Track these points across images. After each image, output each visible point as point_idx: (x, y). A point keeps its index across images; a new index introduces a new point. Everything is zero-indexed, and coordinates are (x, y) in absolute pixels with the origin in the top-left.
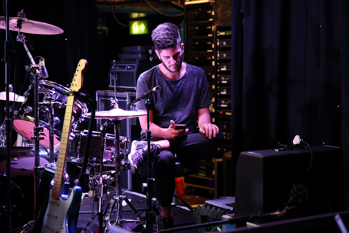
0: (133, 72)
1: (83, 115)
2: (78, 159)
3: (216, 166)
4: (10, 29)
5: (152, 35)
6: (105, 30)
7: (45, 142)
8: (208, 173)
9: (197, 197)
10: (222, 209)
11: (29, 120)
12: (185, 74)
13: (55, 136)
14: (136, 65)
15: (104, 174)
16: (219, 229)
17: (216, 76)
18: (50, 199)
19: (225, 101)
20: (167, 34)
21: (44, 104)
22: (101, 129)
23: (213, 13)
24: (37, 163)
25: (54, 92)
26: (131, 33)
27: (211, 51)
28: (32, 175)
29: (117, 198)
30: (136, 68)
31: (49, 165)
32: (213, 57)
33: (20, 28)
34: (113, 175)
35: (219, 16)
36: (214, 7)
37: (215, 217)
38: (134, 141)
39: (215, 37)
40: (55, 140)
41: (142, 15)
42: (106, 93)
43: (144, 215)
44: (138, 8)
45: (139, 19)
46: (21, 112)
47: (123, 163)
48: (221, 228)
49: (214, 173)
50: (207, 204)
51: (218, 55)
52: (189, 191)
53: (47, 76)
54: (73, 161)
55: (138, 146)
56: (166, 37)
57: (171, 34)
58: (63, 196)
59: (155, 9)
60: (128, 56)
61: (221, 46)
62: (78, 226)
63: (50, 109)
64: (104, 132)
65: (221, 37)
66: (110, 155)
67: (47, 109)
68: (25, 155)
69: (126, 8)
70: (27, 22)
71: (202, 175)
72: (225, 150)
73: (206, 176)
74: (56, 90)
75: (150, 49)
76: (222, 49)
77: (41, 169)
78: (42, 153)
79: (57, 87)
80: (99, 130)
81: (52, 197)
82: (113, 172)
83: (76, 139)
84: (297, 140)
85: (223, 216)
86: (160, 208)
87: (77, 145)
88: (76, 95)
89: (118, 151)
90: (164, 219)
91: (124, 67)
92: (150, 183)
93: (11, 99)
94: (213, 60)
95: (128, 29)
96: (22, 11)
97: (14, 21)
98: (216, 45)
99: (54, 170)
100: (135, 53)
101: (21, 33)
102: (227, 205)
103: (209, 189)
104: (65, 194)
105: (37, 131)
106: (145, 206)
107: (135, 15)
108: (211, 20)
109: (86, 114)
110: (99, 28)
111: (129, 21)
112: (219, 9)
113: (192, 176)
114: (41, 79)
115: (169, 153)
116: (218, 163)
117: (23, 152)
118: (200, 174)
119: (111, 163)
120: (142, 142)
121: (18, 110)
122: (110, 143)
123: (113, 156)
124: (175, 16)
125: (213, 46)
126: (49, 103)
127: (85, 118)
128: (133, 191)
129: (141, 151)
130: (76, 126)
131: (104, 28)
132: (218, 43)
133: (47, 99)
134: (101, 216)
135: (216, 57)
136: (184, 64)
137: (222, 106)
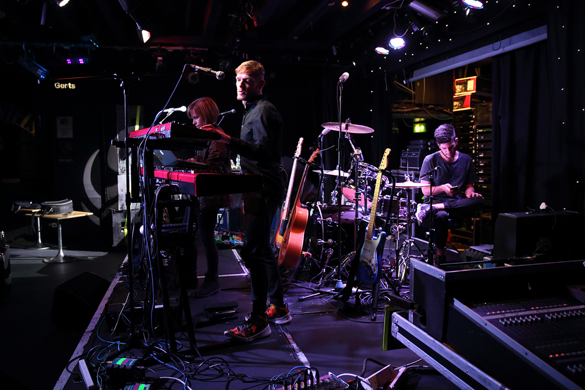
0: (417, 158)
1: (385, 186)
2: (382, 214)
3: (474, 223)
4: (342, 131)
5: (435, 133)
6: (397, 130)
7: (362, 203)
8: (469, 228)
9: (460, 244)
10: (482, 253)
11: (351, 188)
12: (458, 159)
13: (368, 198)
14: (419, 153)
15: (400, 224)
16: (479, 266)
17: (475, 161)
18: (366, 239)
19: (482, 178)
20: (445, 133)
21: (361, 178)
22: (398, 195)
23: (474, 117)
24: (357, 216)
25: (368, 170)
26: (414, 132)
27: (472, 143)
28: (354, 223)
29: (408, 241)
30: (419, 155)
31: (365, 217)
32: (473, 147)
33: (347, 129)
34: (404, 226)
35: (478, 119)
36: (475, 112)
37: (477, 258)
38: (419, 205)
39: (475, 133)
40: (368, 202)
41: (422, 119)
42: (398, 172)
43: (426, 253)
44: (420, 115)
45: (420, 122)
46: (347, 183)
47: (412, 218)
48: (482, 266)
49: (472, 227)
50: (471, 248)
51: (477, 146)
52: (454, 239)
53: (363, 160)
54: (378, 215)
55: (422, 207)
56: (444, 135)
57: (447, 133)
58: (374, 237)
59: (431, 115)
60: (413, 147)
61: (480, 139)
62: (383, 258)
63: (365, 181)
64: (399, 197)
65: (480, 133)
66: (403, 212)
67: (364, 181)
68: (348, 210)
69: (412, 115)
70: (352, 126)
71: (463, 229)
72: (481, 212)
73: (466, 230)
74: (369, 169)
75: (429, 142)
76: (480, 142)
77: (359, 219)
78: (359, 209)
79: (369, 167)
80: (397, 196)
81: (367, 238)
82: (405, 224)
83: (382, 201)
84: (543, 206)
85: (484, 258)
86: (436, 250)
87: (381, 205)
88: (383, 172)
89: (409, 210)
90: (440, 257)
91: (411, 154)
92: (431, 232)
93: (342, 175)
94: (474, 149)
95: (412, 129)
96: (348, 119)
97: (344, 125)
98: (476, 139)
99: (368, 220)
100: (418, 145)
101: (347, 133)
102: (486, 250)
103: (469, 239)
104: (375, 236)
105: (357, 195)
106: (428, 248)
107: (417, 120)
108: (472, 121)
109: (388, 184)
110: (393, 129)
111: (413, 124)
112: (479, 114)
113: (457, 229)
114: (360, 162)
115: (444, 212)
116: (477, 221)
117: (347, 208)
118: (462, 228)
119: (404, 218)
120: (424, 205)
121: (344, 181)
122: (403, 204)
123: (405, 213)
124: (446, 119)
125: (474, 139)
126: (364, 177)
127: (387, 188)
128: (415, 237)
129: (424, 211)
130: (381, 192)
131: (396, 129)
132: (477, 138)
133: (363, 175)
134: (398, 252)
135: (476, 147)
136: (457, 152)
137: (480, 181)
